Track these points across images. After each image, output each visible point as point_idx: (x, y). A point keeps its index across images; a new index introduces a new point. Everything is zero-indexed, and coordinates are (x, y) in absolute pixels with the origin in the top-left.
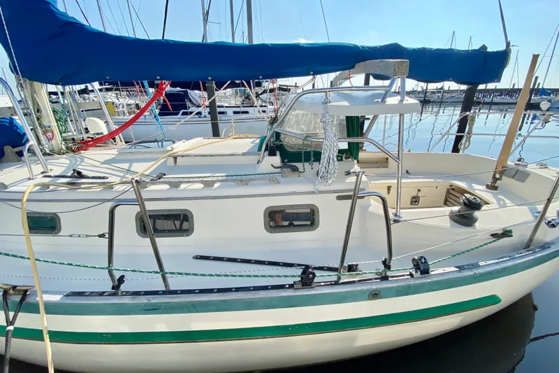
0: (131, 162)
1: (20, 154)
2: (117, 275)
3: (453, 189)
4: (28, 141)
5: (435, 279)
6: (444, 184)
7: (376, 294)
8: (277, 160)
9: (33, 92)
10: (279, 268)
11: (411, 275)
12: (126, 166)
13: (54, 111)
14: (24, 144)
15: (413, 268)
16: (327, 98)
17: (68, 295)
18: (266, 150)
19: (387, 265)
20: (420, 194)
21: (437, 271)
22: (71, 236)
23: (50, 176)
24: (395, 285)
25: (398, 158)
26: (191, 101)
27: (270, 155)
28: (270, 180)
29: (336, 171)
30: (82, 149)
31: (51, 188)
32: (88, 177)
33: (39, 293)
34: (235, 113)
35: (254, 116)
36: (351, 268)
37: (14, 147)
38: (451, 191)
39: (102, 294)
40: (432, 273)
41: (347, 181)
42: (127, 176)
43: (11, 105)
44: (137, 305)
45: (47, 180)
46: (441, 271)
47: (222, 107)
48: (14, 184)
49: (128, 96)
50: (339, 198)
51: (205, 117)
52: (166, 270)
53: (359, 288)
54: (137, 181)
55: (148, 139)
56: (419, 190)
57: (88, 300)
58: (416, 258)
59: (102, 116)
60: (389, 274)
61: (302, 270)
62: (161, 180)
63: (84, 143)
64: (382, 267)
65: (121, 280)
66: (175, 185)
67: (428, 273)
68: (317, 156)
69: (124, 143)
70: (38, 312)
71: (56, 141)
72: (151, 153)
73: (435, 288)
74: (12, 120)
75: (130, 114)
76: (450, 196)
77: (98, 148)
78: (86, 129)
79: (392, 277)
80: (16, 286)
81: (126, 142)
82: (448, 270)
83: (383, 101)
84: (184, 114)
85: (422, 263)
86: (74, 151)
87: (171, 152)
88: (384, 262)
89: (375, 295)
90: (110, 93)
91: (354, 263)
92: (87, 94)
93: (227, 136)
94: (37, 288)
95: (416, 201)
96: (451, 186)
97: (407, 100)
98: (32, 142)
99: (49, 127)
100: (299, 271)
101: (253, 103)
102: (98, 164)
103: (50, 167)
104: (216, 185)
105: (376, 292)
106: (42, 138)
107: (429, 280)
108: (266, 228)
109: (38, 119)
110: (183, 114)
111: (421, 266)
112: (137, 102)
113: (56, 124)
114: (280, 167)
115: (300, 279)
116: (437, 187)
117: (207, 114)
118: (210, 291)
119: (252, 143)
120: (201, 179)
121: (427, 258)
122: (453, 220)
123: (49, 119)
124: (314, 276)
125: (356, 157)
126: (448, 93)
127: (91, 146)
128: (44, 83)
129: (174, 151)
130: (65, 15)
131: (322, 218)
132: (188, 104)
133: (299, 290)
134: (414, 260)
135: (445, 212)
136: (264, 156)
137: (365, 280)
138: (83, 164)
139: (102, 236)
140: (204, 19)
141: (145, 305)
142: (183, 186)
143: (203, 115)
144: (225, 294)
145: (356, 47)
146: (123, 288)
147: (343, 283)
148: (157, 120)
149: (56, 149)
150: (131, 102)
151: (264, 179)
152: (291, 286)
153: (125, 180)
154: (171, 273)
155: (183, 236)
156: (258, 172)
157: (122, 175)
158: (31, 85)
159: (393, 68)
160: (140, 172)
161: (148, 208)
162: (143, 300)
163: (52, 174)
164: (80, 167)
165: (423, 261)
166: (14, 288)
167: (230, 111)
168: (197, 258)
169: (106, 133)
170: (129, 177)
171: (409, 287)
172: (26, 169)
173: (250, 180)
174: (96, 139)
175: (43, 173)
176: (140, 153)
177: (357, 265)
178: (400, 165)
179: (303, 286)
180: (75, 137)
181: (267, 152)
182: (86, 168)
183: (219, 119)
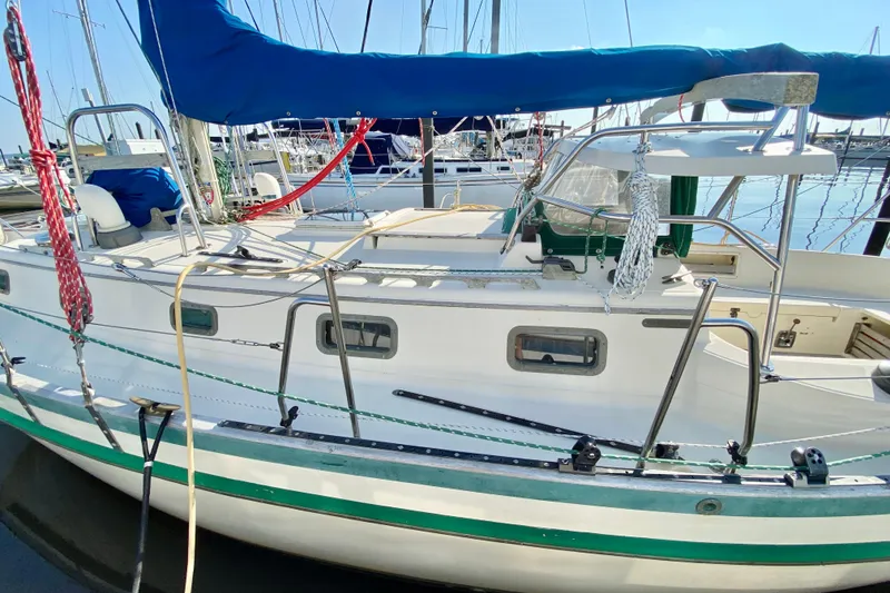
0: (313, 239)
1: (172, 220)
2: (289, 405)
3: (868, 325)
4: (182, 201)
5: (836, 495)
6: (849, 315)
7: (711, 505)
8: (535, 249)
9: (191, 133)
10: (533, 431)
11: (788, 481)
12: (305, 245)
13: (216, 162)
14: (177, 207)
15: (791, 469)
16: (642, 142)
17: (222, 425)
18: (518, 231)
19: (738, 456)
20: (797, 329)
21: (842, 480)
22: (234, 342)
23: (207, 254)
24: (753, 495)
25: (778, 259)
26: (395, 151)
27: (524, 240)
28: (522, 282)
29: (649, 275)
30: (248, 218)
31: (209, 269)
32: (255, 259)
33: (187, 416)
34: (459, 170)
35: (489, 176)
36: (663, 452)
37: (163, 210)
38: (864, 328)
39: (267, 430)
40: (832, 483)
41: (664, 294)
42: (308, 260)
43: (163, 151)
44: (314, 454)
45: (204, 259)
46: (848, 480)
47: (440, 161)
48: (162, 261)
49: (308, 144)
50: (648, 323)
51: (414, 176)
52: (357, 409)
53: (680, 490)
54: (331, 270)
55: (337, 207)
56: (797, 322)
57: (248, 436)
58: (801, 450)
59: (276, 172)
60: (740, 471)
61: (575, 442)
62: (356, 270)
63: (250, 209)
64: (727, 459)
65: (294, 412)
66: (375, 279)
67: (824, 482)
68: (614, 247)
69: (302, 212)
70: (184, 443)
71: (217, 206)
72: (341, 228)
73: (832, 511)
74: (162, 172)
75: (310, 169)
76: (861, 337)
77: (269, 217)
78: (254, 190)
79: (748, 479)
80: (158, 404)
81: (305, 211)
82: (863, 480)
83: (758, 149)
84: (385, 171)
85: (814, 462)
86: (237, 220)
87: (370, 229)
88: (733, 450)
89: (709, 507)
90: (285, 140)
91: (671, 443)
92: (254, 140)
93: (448, 208)
94: (185, 409)
95: (787, 341)
96: (864, 319)
97: (809, 150)
98: (188, 204)
99: (209, 184)
100: (570, 443)
101: (490, 155)
102: (269, 240)
103: (208, 241)
104: (435, 284)
105: (714, 502)
106: (200, 199)
107: (823, 496)
108: (509, 361)
109: (196, 173)
110: (381, 172)
111: (811, 468)
112: (320, 153)
113: (217, 180)
114: (542, 262)
115: (570, 456)
116: (834, 319)
117: (417, 172)
118: (420, 451)
119: (491, 218)
120: (413, 273)
121: (823, 453)
122: (883, 388)
123: (210, 174)
124: (598, 455)
125: (683, 253)
126: (860, 141)
127: (260, 213)
128: (205, 121)
129: (374, 227)
130: (237, 20)
131: (613, 355)
132: (391, 156)
133: (568, 475)
134: (794, 454)
135: (862, 369)
136: (514, 241)
137: (693, 477)
138: (249, 239)
139: (274, 346)
140: (423, 24)
141: (325, 456)
142: (386, 281)
143: (411, 174)
144: (443, 459)
145: (701, 52)
146: (296, 425)
147: (650, 476)
148: (348, 178)
149: (216, 217)
150: (312, 152)
151: (512, 280)
152: (554, 466)
153: (304, 266)
154: (365, 414)
155: (381, 357)
156: (502, 267)
157: (301, 258)
158: (189, 125)
159: (784, 88)
160: (327, 256)
161: (341, 311)
162: (323, 448)
163: (210, 250)
164: (244, 243)
165: (816, 458)
166: (155, 405)
167: (451, 168)
168: (398, 394)
169: (279, 196)
170: (312, 263)
171: (781, 502)
172: (177, 241)
173: (490, 280)
174: (266, 205)
175: (198, 248)
176: (325, 227)
177: (676, 448)
178: (780, 274)
179: (575, 468)
180: (239, 201)
181: (519, 236)
182: (253, 244)
183: (435, 179)
